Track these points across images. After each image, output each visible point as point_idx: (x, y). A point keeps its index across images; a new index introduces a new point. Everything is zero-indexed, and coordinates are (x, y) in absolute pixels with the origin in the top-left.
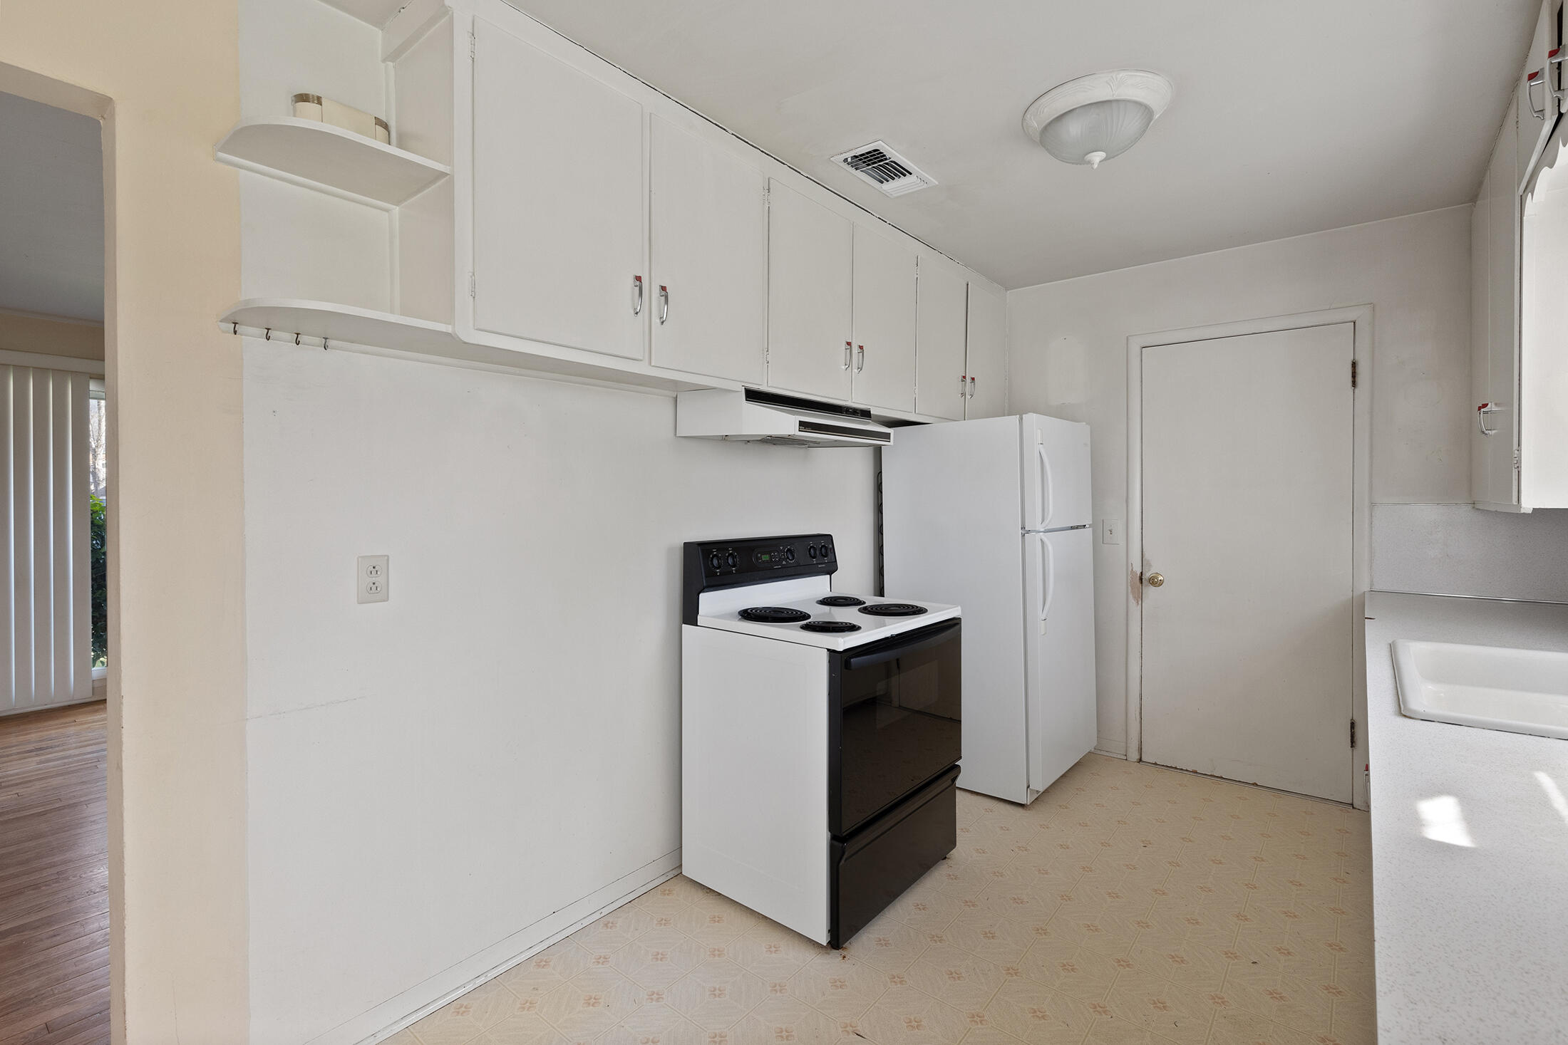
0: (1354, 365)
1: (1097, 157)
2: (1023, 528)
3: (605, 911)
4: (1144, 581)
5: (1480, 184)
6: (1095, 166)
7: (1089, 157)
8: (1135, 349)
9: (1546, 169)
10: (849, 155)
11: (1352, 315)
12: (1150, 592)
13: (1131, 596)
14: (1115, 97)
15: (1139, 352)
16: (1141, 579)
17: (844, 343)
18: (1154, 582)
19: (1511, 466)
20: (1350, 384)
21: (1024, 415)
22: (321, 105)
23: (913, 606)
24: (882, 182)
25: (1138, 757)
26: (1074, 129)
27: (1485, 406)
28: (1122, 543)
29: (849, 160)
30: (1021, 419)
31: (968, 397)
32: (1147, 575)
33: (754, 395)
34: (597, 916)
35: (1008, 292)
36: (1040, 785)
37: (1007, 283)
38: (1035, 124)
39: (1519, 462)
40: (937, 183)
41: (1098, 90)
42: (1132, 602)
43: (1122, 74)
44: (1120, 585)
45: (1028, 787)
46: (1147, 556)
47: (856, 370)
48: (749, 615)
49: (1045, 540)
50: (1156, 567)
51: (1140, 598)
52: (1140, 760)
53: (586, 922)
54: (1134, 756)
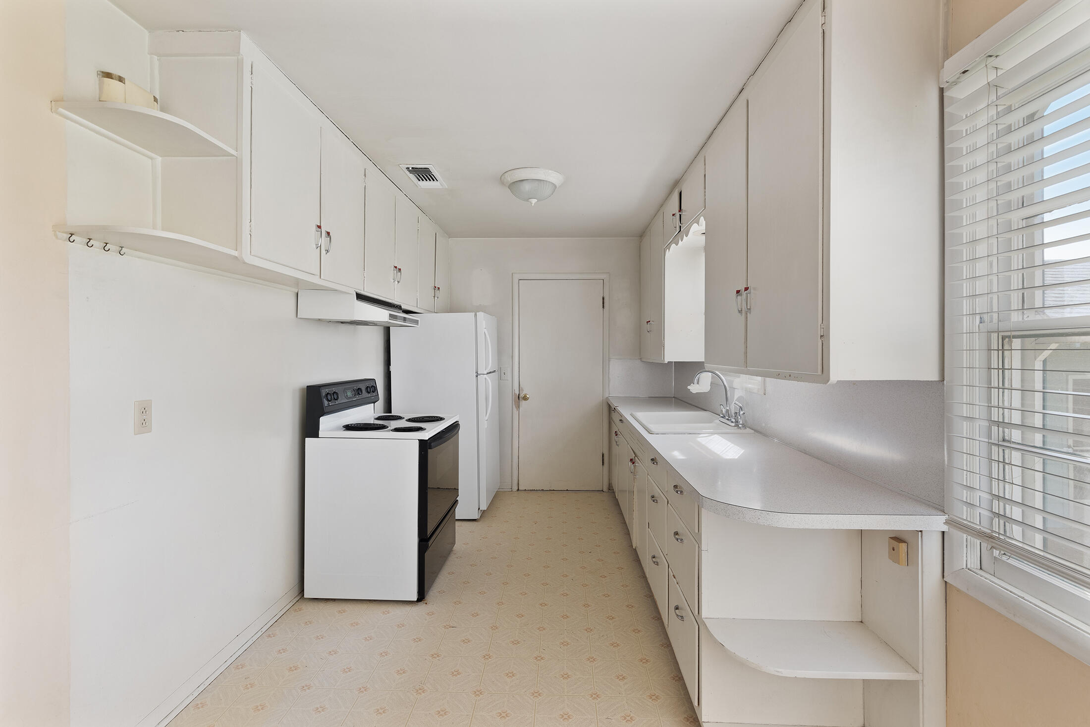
0: (603, 298)
1: (534, 201)
2: (477, 372)
3: (264, 630)
4: (520, 398)
5: (644, 232)
6: (533, 205)
7: (530, 200)
8: (516, 281)
9: (674, 244)
10: (410, 167)
11: (602, 277)
12: (523, 403)
13: (514, 406)
14: (546, 180)
15: (518, 282)
16: (519, 397)
17: (393, 267)
18: (525, 398)
19: (661, 345)
20: (602, 307)
21: (477, 313)
22: (124, 83)
23: (437, 417)
24: (419, 180)
25: (517, 488)
26: (527, 187)
27: (649, 321)
28: (510, 379)
29: (411, 169)
30: (476, 315)
31: (436, 298)
32: (522, 395)
33: (360, 297)
34: (260, 634)
35: (450, 239)
36: (484, 507)
37: (450, 235)
38: (510, 178)
39: (664, 344)
40: (447, 187)
41: (540, 174)
42: (515, 409)
43: (550, 171)
44: (509, 401)
45: (479, 508)
46: (521, 385)
47: (397, 283)
48: (348, 428)
49: (487, 378)
50: (526, 391)
51: (518, 407)
52: (518, 490)
53: (255, 638)
54: (515, 488)
